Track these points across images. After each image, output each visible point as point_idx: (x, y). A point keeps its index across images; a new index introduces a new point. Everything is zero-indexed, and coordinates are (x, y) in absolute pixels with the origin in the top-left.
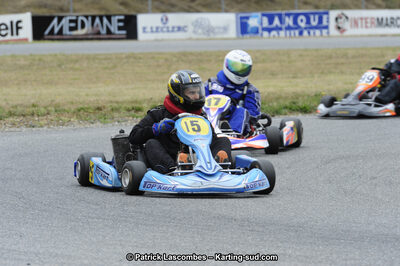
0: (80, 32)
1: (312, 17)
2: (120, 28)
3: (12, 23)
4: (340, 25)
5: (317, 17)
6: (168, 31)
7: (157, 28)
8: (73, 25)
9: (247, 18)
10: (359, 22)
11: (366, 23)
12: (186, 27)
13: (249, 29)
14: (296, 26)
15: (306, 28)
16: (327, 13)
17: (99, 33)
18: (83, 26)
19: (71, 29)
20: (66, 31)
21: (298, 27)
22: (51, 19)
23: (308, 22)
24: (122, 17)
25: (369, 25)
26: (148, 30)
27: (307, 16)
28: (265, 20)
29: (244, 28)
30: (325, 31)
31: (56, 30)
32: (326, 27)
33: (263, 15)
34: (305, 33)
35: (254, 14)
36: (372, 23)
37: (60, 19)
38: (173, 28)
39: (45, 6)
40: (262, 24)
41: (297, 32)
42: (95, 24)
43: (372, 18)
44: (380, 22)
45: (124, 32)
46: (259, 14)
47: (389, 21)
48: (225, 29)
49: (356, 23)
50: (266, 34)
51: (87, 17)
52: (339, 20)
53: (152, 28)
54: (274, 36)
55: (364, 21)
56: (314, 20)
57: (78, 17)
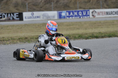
0: (3, 19)
1: (84, 12)
2: (17, 17)
4: (93, 15)
5: (85, 12)
6: (34, 18)
7: (30, 17)
8: (1, 16)
9: (61, 13)
10: (100, 13)
11: (103, 13)
12: (40, 16)
13: (62, 17)
15: (82, 16)
16: (89, 11)
17: (10, 19)
18: (4, 17)
21: (79, 16)
23: (82, 14)
24: (18, 14)
25: (103, 14)
26: (27, 18)
27: (82, 11)
28: (68, 13)
29: (60, 16)
30: (88, 17)
32: (89, 15)
33: (67, 12)
34: (82, 17)
35: (63, 11)
36: (105, 14)
38: (36, 17)
40: (66, 15)
41: (79, 17)
42: (8, 16)
43: (105, 12)
44: (107, 13)
45: (18, 19)
46: (65, 11)
47: (110, 13)
50: (68, 18)
51: (5, 14)
52: (93, 13)
53: (28, 17)
54: (71, 19)
55: (102, 13)
56: (84, 13)
57: (2, 14)
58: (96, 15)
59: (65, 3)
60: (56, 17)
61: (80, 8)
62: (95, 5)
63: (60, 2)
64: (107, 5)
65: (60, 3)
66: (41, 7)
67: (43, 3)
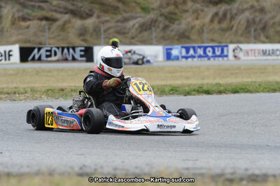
0: (53, 58)
1: (216, 49)
2: (81, 56)
3: (5, 52)
4: (236, 55)
5: (220, 49)
8: (48, 53)
9: (171, 49)
10: (250, 52)
11: (255, 53)
13: (172, 58)
14: (205, 55)
15: (212, 57)
16: (227, 46)
17: (66, 59)
18: (55, 54)
19: (47, 56)
20: (43, 58)
21: (207, 56)
22: (33, 49)
23: (214, 52)
24: (83, 48)
25: (256, 54)
27: (213, 48)
28: (184, 51)
29: (168, 56)
30: (225, 59)
31: (37, 57)
32: (227, 56)
33: (182, 47)
34: (212, 59)
35: (176, 46)
36: (259, 53)
37: (39, 49)
39: (29, 42)
40: (181, 53)
41: (206, 59)
42: (64, 53)
43: (259, 50)
44: (264, 53)
45: (84, 59)
46: (179, 47)
47: (271, 52)
48: (156, 57)
49: (247, 53)
50: (184, 60)
51: (58, 48)
52: (236, 51)
54: (190, 62)
55: (253, 52)
56: (218, 51)
57: (52, 48)
58: (241, 55)
59: (181, 31)
60: (161, 57)
61: (212, 40)
62: (242, 35)
63: (171, 29)
64: (267, 37)
65: (172, 31)
66: (133, 38)
67: (137, 29)
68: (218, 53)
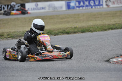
4: (108, 4)
6: (38, 9)
7: (34, 8)
9: (70, 3)
10: (115, 2)
11: (118, 2)
12: (45, 7)
13: (71, 7)
14: (90, 5)
15: (94, 6)
18: (4, 8)
23: (95, 3)
24: (19, 5)
25: (119, 3)
27: (94, 1)
29: (69, 7)
32: (102, 5)
33: (76, 1)
34: (94, 7)
35: (72, 1)
38: (40, 8)
40: (76, 5)
41: (90, 7)
43: (120, 1)
46: (74, 1)
50: (78, 8)
51: (5, 5)
52: (107, 2)
53: (31, 9)
54: (81, 9)
55: (117, 2)
56: (97, 2)
57: (2, 6)
60: (64, 8)
68: (97, 3)
